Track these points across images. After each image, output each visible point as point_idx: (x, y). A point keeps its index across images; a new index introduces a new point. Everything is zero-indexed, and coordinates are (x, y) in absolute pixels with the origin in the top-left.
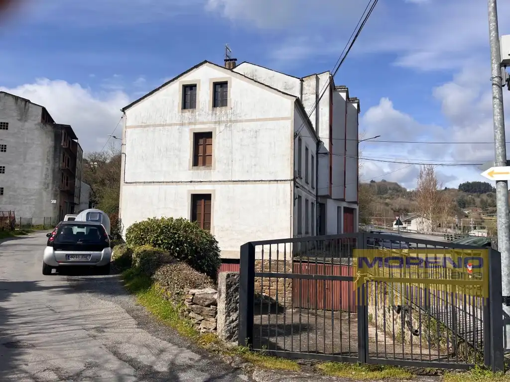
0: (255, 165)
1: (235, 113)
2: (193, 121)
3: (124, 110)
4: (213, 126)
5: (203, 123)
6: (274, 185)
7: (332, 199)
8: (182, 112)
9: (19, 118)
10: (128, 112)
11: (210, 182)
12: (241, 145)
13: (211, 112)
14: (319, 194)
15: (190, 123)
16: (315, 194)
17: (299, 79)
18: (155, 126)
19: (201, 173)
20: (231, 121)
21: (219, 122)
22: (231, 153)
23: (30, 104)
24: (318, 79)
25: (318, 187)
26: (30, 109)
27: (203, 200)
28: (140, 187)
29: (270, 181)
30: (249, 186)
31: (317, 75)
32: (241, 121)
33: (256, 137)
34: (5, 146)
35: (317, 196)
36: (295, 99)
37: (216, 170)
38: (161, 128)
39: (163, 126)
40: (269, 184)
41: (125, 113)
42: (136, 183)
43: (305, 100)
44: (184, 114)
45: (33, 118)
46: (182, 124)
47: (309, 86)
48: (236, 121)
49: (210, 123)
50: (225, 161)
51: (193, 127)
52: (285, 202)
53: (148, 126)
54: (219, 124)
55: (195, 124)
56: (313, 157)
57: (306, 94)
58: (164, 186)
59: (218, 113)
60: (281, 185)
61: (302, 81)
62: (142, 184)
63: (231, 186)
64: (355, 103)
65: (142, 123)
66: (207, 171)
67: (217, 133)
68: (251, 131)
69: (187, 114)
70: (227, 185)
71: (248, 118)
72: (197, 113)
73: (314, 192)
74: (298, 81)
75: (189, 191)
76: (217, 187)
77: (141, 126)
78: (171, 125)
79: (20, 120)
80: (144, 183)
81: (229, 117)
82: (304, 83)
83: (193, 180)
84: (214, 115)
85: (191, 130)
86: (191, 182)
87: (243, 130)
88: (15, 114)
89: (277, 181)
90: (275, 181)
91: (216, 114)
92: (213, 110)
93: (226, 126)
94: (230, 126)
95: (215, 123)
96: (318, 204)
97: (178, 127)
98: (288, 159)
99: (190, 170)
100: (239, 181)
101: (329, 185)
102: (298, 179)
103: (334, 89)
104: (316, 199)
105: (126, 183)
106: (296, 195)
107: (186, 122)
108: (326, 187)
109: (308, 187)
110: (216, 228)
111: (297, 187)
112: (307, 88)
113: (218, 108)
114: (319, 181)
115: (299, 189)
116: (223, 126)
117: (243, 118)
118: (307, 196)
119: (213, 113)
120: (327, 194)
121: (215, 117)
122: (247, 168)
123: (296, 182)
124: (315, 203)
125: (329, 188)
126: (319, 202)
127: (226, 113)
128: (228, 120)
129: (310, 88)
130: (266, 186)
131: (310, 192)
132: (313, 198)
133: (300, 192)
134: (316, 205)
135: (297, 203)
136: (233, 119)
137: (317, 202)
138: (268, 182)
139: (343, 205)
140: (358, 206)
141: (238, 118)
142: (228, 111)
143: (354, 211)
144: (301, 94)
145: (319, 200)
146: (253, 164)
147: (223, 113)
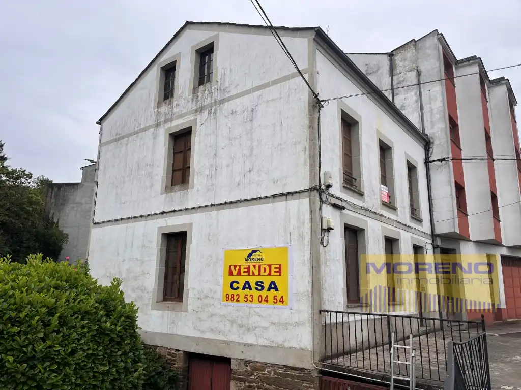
0: (250, 171)
1: (222, 89)
2: (169, 116)
3: (100, 122)
4: (192, 118)
5: (181, 116)
6: (280, 205)
7: (470, 240)
10: (104, 124)
11: (186, 209)
12: (230, 139)
13: (191, 96)
14: (437, 231)
15: (166, 121)
18: (129, 135)
19: (176, 198)
20: (216, 103)
21: (200, 110)
22: (216, 156)
25: (435, 219)
27: (179, 243)
28: (109, 228)
29: (274, 196)
30: (241, 211)
32: (229, 99)
33: (251, 121)
35: (434, 236)
36: (313, 35)
37: (195, 189)
38: (134, 136)
39: (136, 133)
40: (273, 202)
41: (101, 127)
42: (104, 222)
43: (400, 82)
44: (159, 110)
46: (157, 125)
47: (405, 60)
48: (222, 101)
49: (191, 113)
50: (207, 172)
51: (168, 125)
52: (301, 236)
53: (123, 137)
55: (171, 120)
56: (411, 168)
57: (400, 73)
58: (132, 225)
59: (200, 95)
60: (293, 203)
61: (392, 55)
62: (109, 223)
63: (214, 213)
64: (503, 84)
65: (117, 134)
66: (183, 192)
67: (198, 127)
68: (244, 112)
69: (164, 109)
70: (207, 213)
71: (241, 89)
72: (175, 103)
73: (426, 227)
74: (386, 58)
75: (159, 228)
76: (196, 218)
77: (116, 140)
78: (144, 130)
80: (112, 221)
81: (214, 97)
82: (395, 59)
83: (165, 210)
84: (195, 100)
85: (166, 130)
86: (163, 213)
87: (233, 113)
89: (287, 194)
90: (283, 195)
91: (197, 97)
92: (194, 93)
93: (210, 113)
94: (216, 110)
95: (196, 111)
96: (438, 250)
97: (151, 130)
98: (305, 148)
99: (162, 194)
100: (226, 203)
101: (456, 216)
102: (340, 193)
103: (456, 64)
104: (430, 241)
105: (95, 224)
106: (328, 222)
107: (162, 120)
108: (447, 223)
109: (397, 216)
110: (191, 294)
111: (335, 206)
112: (401, 64)
113: (201, 87)
114: (435, 208)
115: (350, 213)
116: (206, 113)
117: (233, 93)
118: (393, 231)
119: (193, 96)
120: (452, 230)
121: (197, 103)
122: (237, 180)
123: (332, 196)
124: (430, 247)
125: (457, 220)
126: (438, 246)
127: (211, 92)
128: (213, 101)
129: (407, 63)
130: (267, 207)
131: (405, 225)
132: (421, 238)
133: (355, 219)
134: (432, 250)
135: (337, 241)
136: (219, 98)
137: (435, 247)
138: (271, 199)
139: (498, 252)
141: (227, 95)
142: (213, 88)
144: (392, 76)
145: (439, 242)
146: (247, 168)
147: (207, 93)
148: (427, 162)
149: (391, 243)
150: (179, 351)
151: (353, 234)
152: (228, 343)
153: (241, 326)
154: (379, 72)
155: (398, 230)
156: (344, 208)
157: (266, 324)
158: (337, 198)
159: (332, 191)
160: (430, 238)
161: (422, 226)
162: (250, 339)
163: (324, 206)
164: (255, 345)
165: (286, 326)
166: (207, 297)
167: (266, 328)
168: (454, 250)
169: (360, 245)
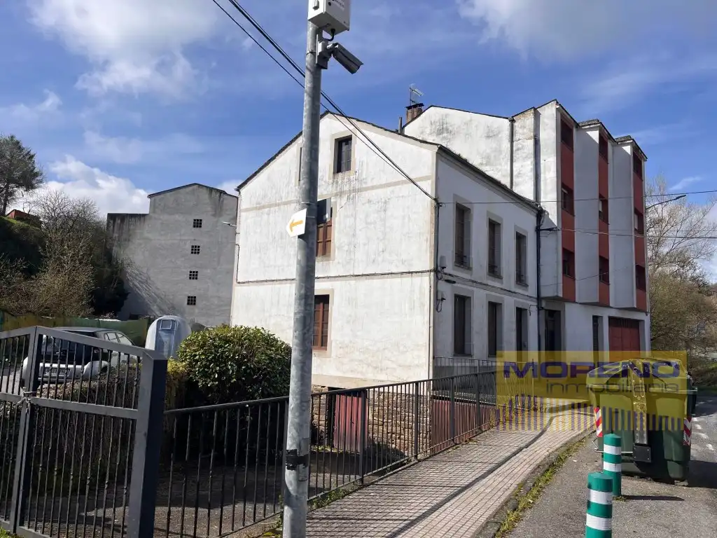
0: (383, 251)
1: (360, 179)
3: (239, 188)
4: (332, 200)
5: (322, 196)
6: (407, 280)
7: (574, 302)
8: (299, 185)
9: (214, 213)
10: (243, 191)
11: (328, 277)
12: (367, 223)
13: (331, 181)
14: (543, 294)
16: (535, 296)
17: (507, 118)
18: (270, 206)
19: (318, 266)
20: (354, 191)
21: (340, 194)
22: (354, 235)
23: (225, 196)
24: (537, 116)
25: (542, 284)
26: (225, 202)
27: (322, 304)
28: (254, 288)
29: (402, 273)
30: (376, 282)
31: (535, 109)
32: (367, 189)
33: (385, 211)
34: (199, 247)
35: (539, 298)
37: (336, 261)
38: (276, 208)
39: (278, 205)
40: (401, 277)
41: (240, 193)
42: (248, 282)
43: (518, 149)
45: (228, 213)
47: (524, 127)
48: (360, 190)
49: (331, 195)
50: (346, 248)
52: (422, 305)
53: (264, 207)
54: (341, 196)
56: (520, 238)
57: (519, 140)
58: (277, 286)
59: (340, 181)
61: (512, 121)
62: (254, 284)
63: (353, 282)
64: (628, 144)
65: (257, 203)
66: (325, 263)
67: (338, 209)
68: (378, 202)
70: (347, 282)
71: (375, 183)
73: (532, 291)
74: (506, 123)
76: (337, 285)
77: (256, 208)
78: (286, 203)
79: (214, 215)
80: (257, 282)
81: (352, 186)
82: (516, 124)
84: (335, 185)
87: (369, 201)
88: (209, 209)
89: (412, 273)
90: (409, 273)
91: (337, 182)
92: (334, 178)
93: (348, 198)
94: (354, 197)
95: (336, 195)
96: (542, 312)
97: (293, 205)
100: (363, 275)
101: (560, 280)
102: (454, 269)
103: (577, 127)
104: (536, 304)
105: (239, 283)
106: (442, 295)
108: (553, 284)
109: (502, 283)
110: (333, 344)
111: (448, 281)
112: (521, 131)
113: (340, 174)
114: (542, 275)
115: (459, 285)
116: (345, 198)
117: (369, 184)
118: (496, 296)
119: (334, 182)
120: (555, 294)
121: (337, 187)
122: (373, 257)
123: (446, 274)
124: (534, 310)
125: (561, 286)
126: (543, 308)
127: (349, 180)
128: (352, 189)
129: (525, 130)
130: (397, 281)
131: (510, 291)
132: (525, 301)
133: (463, 289)
134: (536, 312)
135: (448, 307)
136: (357, 187)
137: (539, 308)
138: (399, 275)
139: (605, 314)
140: (647, 315)
141: (364, 186)
142: (352, 177)
143: (641, 324)
144: (512, 142)
145: (544, 304)
146: (381, 250)
147: (346, 180)
148: (538, 230)
149: (494, 308)
150: (324, 387)
151: (462, 303)
152: (365, 380)
153: (376, 368)
154: (500, 136)
155: (503, 296)
156: (454, 282)
157: (394, 366)
158: (450, 275)
159: (445, 271)
160: (535, 300)
161: (527, 290)
162: (382, 377)
163: (440, 282)
164: (386, 381)
165: (409, 367)
166: (347, 347)
167: (394, 369)
168: (559, 312)
169: (467, 309)
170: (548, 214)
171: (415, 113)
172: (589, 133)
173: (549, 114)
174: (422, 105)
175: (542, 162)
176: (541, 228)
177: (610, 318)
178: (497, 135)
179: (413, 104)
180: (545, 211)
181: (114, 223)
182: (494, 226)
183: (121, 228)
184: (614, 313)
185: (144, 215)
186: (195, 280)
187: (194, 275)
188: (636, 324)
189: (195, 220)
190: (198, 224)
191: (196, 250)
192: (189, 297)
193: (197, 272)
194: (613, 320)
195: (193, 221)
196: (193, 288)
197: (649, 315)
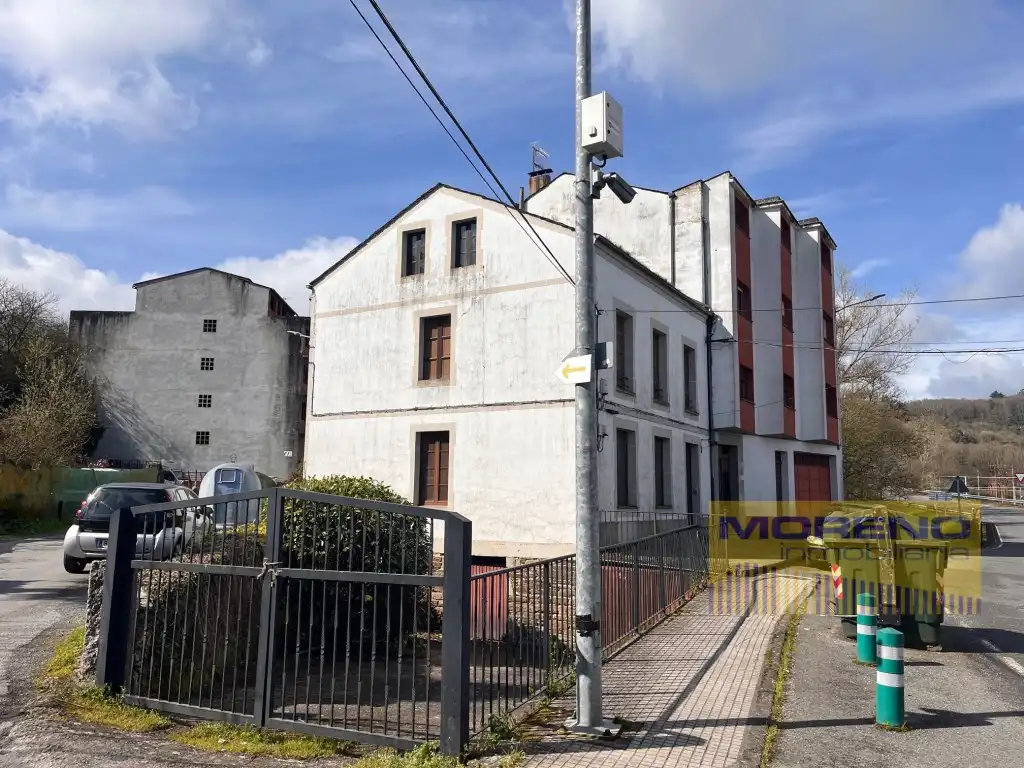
0: (524, 373)
1: (489, 276)
2: (419, 296)
3: (312, 285)
4: (450, 303)
5: (435, 299)
6: (558, 411)
7: (754, 435)
8: (402, 283)
9: (233, 310)
10: (318, 288)
11: (448, 408)
12: (499, 335)
13: (449, 277)
14: (716, 425)
15: (415, 301)
16: (707, 428)
17: (666, 193)
18: (359, 310)
19: (433, 393)
20: (482, 292)
21: (461, 296)
22: (483, 351)
23: (251, 286)
24: (705, 191)
25: (714, 411)
26: (251, 294)
27: (437, 444)
28: (338, 422)
29: (551, 402)
30: (514, 413)
31: (703, 183)
32: (498, 290)
33: (525, 319)
34: (212, 360)
35: (711, 430)
37: (458, 385)
38: (369, 313)
39: (371, 308)
40: (549, 407)
41: (313, 291)
42: (330, 414)
43: (682, 235)
44: (405, 286)
45: (254, 310)
46: (403, 304)
47: (688, 205)
48: (489, 291)
49: (449, 297)
50: (472, 368)
51: (419, 307)
53: (350, 311)
54: (462, 297)
55: (422, 301)
56: (688, 352)
57: (683, 222)
58: (373, 419)
59: (461, 279)
60: (570, 410)
61: (673, 197)
62: (338, 417)
63: (482, 413)
64: (813, 229)
65: (340, 306)
66: (442, 388)
67: (459, 315)
68: (516, 308)
69: (411, 283)
70: (474, 414)
71: (512, 282)
72: (426, 283)
73: (702, 421)
74: (666, 199)
75: (412, 426)
76: (460, 417)
77: (338, 313)
78: (384, 307)
79: (235, 314)
80: (343, 414)
81: (478, 285)
82: (677, 201)
83: (418, 406)
84: (454, 282)
85: (416, 313)
86: (416, 409)
87: (503, 307)
88: (227, 305)
89: (564, 401)
90: (560, 401)
91: (457, 280)
92: (452, 274)
93: (474, 302)
94: (482, 300)
95: (456, 296)
96: (716, 448)
97: (394, 310)
99: (413, 386)
100: (496, 405)
101: (738, 407)
102: (616, 396)
103: (753, 206)
104: (708, 437)
105: (316, 416)
106: (604, 429)
107: (409, 299)
108: (727, 413)
109: (669, 412)
110: (456, 497)
111: (609, 411)
112: (684, 210)
113: (461, 269)
114: (715, 399)
115: (621, 416)
116: (469, 301)
117: (503, 284)
118: (663, 430)
119: (452, 279)
120: (732, 425)
121: (456, 286)
122: (510, 380)
123: (607, 402)
124: (705, 445)
125: (738, 414)
126: (716, 443)
127: (474, 278)
128: (478, 289)
129: (690, 210)
130: (543, 412)
131: (677, 422)
132: (695, 434)
133: (626, 420)
134: (708, 449)
135: (610, 445)
136: (485, 287)
137: (712, 444)
138: (547, 405)
139: (791, 448)
140: (838, 449)
141: (494, 285)
142: (477, 274)
143: (831, 461)
144: (673, 224)
145: (717, 438)
146: (521, 369)
147: (469, 277)
148: (709, 341)
149: (661, 443)
151: (625, 437)
152: (502, 544)
153: (517, 527)
154: (657, 216)
155: (669, 428)
156: (617, 413)
157: (543, 524)
158: (611, 403)
159: (606, 398)
160: (707, 433)
161: (697, 420)
162: (527, 538)
163: (600, 413)
164: (531, 544)
165: (562, 525)
166: (476, 500)
167: (544, 527)
168: (735, 447)
169: (630, 446)
170: (721, 320)
171: (541, 182)
172: (769, 214)
173: (720, 190)
174: (550, 171)
175: (712, 252)
176: (713, 338)
177: (797, 455)
178: (654, 214)
179: (537, 170)
180: (717, 316)
181: (81, 325)
182: (659, 337)
183: (91, 333)
184: (802, 448)
185: (127, 314)
186: (207, 409)
187: (205, 401)
188: (825, 461)
189: (206, 321)
190: (210, 326)
191: (207, 364)
192: (198, 433)
193: (210, 397)
194: (799, 457)
195: (202, 323)
196: (204, 420)
197: (841, 448)
